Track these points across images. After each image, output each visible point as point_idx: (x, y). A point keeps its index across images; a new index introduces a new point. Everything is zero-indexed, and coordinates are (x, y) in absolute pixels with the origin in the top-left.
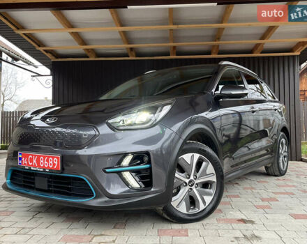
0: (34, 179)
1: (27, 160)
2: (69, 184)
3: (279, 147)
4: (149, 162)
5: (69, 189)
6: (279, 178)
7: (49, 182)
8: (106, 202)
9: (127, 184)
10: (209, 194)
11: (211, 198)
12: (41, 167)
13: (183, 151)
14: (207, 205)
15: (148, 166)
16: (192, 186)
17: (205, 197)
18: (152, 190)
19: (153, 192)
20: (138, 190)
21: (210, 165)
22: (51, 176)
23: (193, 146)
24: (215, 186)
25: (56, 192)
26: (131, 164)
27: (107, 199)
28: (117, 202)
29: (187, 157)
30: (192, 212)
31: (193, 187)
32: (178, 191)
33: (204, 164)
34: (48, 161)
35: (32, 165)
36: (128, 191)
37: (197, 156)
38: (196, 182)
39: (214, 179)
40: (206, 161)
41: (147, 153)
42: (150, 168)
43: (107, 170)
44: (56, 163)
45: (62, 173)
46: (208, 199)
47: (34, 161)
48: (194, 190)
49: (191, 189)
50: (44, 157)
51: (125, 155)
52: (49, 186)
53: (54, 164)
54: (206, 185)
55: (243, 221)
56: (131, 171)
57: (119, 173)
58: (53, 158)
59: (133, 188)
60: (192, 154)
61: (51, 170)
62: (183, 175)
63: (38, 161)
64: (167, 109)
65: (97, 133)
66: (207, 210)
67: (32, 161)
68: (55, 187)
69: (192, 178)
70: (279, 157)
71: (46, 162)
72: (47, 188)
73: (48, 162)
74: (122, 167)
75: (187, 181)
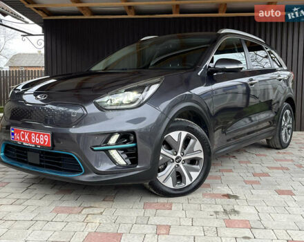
0: (26, 154)
1: (19, 136)
2: (60, 160)
3: (282, 119)
4: (135, 141)
5: (60, 165)
6: (279, 151)
7: (40, 157)
8: (94, 177)
9: (114, 161)
10: (196, 170)
11: (198, 174)
12: (32, 143)
13: (170, 129)
14: (193, 180)
15: (134, 145)
16: (179, 162)
17: (192, 173)
18: (138, 167)
19: (139, 169)
20: (124, 167)
21: (198, 142)
22: (42, 152)
23: (181, 124)
24: (202, 163)
25: (48, 167)
26: (118, 142)
27: (95, 175)
28: (104, 178)
29: (174, 135)
30: (178, 187)
31: (180, 164)
32: (165, 167)
33: (192, 141)
34: (39, 137)
35: (24, 141)
36: (115, 168)
37: (184, 134)
38: (183, 158)
39: (201, 155)
40: (193, 138)
41: (133, 133)
42: (136, 147)
43: (95, 148)
44: (47, 140)
45: (52, 149)
46: (195, 175)
47: (26, 137)
48: (181, 166)
49: (178, 165)
50: (36, 134)
51: (112, 134)
52: (41, 161)
53: (45, 141)
54: (193, 161)
55: (228, 196)
56: (118, 149)
57: (107, 151)
58: (44, 135)
59: (120, 165)
60: (179, 132)
61: (42, 146)
62: (170, 151)
63: (30, 137)
64: (154, 88)
65: (85, 112)
66: (193, 186)
67: (24, 136)
68: (46, 162)
69: (179, 154)
70: (281, 130)
71: (37, 139)
72: (38, 163)
73: (39, 139)
74: (109, 145)
75: (174, 157)
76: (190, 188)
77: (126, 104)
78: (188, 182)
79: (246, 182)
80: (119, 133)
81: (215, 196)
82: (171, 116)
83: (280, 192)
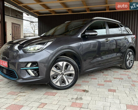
0: (3, 69)
3: (127, 56)
7: (6, 71)
9: (29, 74)
10: (71, 79)
11: (72, 80)
12: (3, 66)
14: (70, 83)
15: (38, 67)
16: (63, 75)
18: (39, 77)
21: (72, 67)
23: (64, 59)
24: (74, 76)
26: (31, 66)
29: (60, 63)
31: (64, 76)
32: (57, 77)
33: (69, 66)
36: (30, 77)
37: (65, 63)
38: (65, 73)
39: (73, 72)
40: (70, 65)
41: (37, 62)
43: (21, 69)
44: (7, 64)
46: (70, 81)
49: (62, 76)
50: (4, 62)
51: (28, 63)
52: (7, 73)
54: (70, 75)
56: (31, 69)
57: (26, 70)
59: (32, 76)
60: (62, 62)
61: (6, 67)
62: (59, 70)
65: (19, 53)
66: (69, 85)
67: (1, 63)
69: (63, 72)
71: (4, 64)
74: (27, 67)
75: (61, 73)
78: (67, 84)
79: (98, 85)
81: (79, 90)
82: (56, 55)
83: (110, 90)
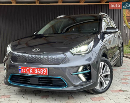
0: (30, 79)
1: (25, 70)
2: (52, 81)
5: (52, 83)
7: (39, 80)
10: (108, 80)
12: (35, 74)
14: (107, 85)
16: (101, 77)
17: (106, 81)
18: (91, 81)
20: (85, 82)
21: (108, 67)
22: (40, 78)
24: (109, 76)
25: (43, 85)
27: (73, 87)
31: (102, 78)
33: (105, 66)
34: (40, 70)
35: (29, 73)
37: (103, 64)
38: (103, 75)
39: (109, 73)
41: (89, 65)
42: (90, 72)
43: (73, 74)
44: (45, 71)
45: (48, 76)
47: (31, 71)
48: (102, 79)
49: (101, 78)
50: (37, 69)
51: (79, 67)
53: (44, 72)
54: (106, 76)
56: (82, 74)
58: (43, 69)
59: (83, 81)
60: (101, 63)
61: (42, 75)
63: (33, 71)
66: (107, 87)
67: (29, 70)
68: (42, 82)
69: (101, 73)
71: (38, 71)
72: (38, 83)
74: (79, 72)
75: (99, 75)
76: (106, 89)
77: (84, 51)
78: (105, 86)
79: (122, 83)
80: (83, 66)
81: (116, 91)
